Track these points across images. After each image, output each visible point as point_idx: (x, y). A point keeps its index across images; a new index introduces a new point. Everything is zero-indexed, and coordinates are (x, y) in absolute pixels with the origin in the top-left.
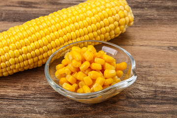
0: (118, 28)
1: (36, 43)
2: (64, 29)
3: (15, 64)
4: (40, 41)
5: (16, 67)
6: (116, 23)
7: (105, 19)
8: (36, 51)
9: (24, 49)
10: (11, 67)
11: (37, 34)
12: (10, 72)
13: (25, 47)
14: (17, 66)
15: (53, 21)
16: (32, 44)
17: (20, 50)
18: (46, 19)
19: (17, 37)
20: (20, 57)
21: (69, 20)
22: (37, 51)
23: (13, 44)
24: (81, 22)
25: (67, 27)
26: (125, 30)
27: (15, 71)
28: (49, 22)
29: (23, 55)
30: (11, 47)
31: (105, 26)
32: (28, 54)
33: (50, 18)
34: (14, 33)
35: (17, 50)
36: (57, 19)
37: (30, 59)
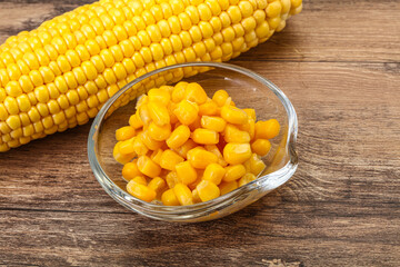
0: (265, 25)
1: (68, 75)
2: (133, 39)
3: (22, 126)
4: (77, 71)
5: (26, 133)
6: (260, 13)
7: (232, 8)
8: (68, 95)
9: (39, 92)
10: (13, 134)
11: (71, 54)
12: (11, 145)
13: (42, 88)
14: (26, 131)
15: (106, 20)
16: (60, 78)
17: (31, 95)
18: (91, 15)
19: (21, 65)
20: (32, 112)
21: (146, 15)
22: (71, 95)
23: (14, 83)
24: (173, 19)
25: (142, 34)
26: (283, 24)
27: (22, 141)
28: (98, 23)
29: (39, 106)
30: (8, 89)
31: (232, 24)
32: (51, 104)
33: (101, 11)
34: (16, 54)
35: (23, 96)
36: (118, 13)
37: (56, 112)
